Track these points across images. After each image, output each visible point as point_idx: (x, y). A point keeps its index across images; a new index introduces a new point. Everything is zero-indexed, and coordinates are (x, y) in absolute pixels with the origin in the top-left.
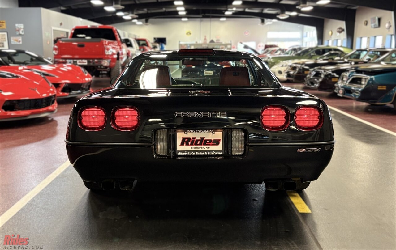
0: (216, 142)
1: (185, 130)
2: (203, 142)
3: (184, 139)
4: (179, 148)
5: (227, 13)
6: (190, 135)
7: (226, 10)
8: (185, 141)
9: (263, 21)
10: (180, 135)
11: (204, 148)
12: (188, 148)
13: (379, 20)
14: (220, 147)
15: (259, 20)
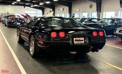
1: (75, 38)
3: (75, 40)
5: (13, 4)
7: (12, 3)
9: (25, 7)
11: (80, 42)
12: (76, 42)
13: (63, 9)
14: (83, 42)
15: (23, 7)
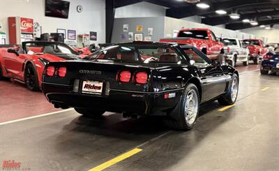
0: (99, 88)
2: (94, 87)
4: (83, 89)
6: (89, 83)
8: (86, 86)
10: (85, 83)
11: (94, 90)
12: (87, 90)
14: (101, 91)
